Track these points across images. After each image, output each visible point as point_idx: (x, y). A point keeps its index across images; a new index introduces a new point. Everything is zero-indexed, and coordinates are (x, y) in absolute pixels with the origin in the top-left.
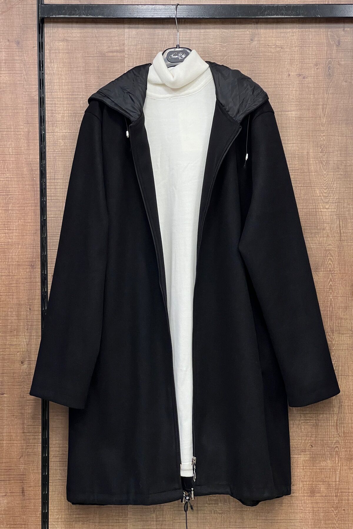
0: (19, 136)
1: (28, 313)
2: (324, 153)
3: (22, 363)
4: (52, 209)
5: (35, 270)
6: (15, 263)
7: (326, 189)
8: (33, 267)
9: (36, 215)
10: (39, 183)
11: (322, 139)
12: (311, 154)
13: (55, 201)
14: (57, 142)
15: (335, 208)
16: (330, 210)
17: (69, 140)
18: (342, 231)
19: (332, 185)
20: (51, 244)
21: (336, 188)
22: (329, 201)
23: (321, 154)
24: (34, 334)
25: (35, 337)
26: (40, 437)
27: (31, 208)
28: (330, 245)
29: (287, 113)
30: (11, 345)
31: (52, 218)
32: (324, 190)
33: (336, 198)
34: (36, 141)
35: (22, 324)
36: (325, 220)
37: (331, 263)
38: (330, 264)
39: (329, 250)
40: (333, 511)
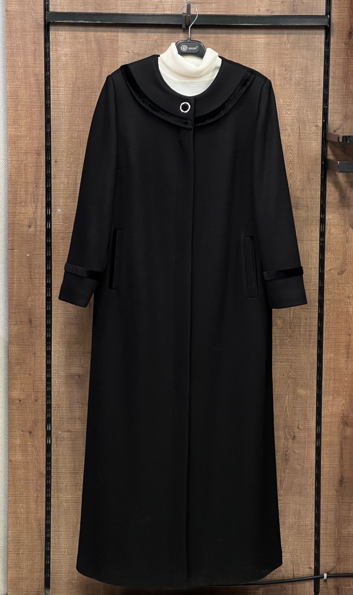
0: (28, 53)
1: (35, 190)
2: (288, 72)
3: (30, 226)
4: (55, 110)
5: (40, 157)
6: (23, 151)
7: (289, 99)
8: (39, 154)
9: (41, 115)
10: (44, 90)
11: (286, 61)
12: (277, 72)
13: (58, 104)
14: (59, 58)
15: (296, 114)
16: (291, 115)
17: (70, 57)
18: (301, 132)
19: (294, 96)
20: (55, 137)
21: (297, 99)
22: (291, 108)
23: (285, 73)
24: (39, 205)
25: (40, 208)
26: (45, 282)
27: (37, 109)
28: (291, 142)
29: (257, 40)
30: (20, 213)
31: (56, 118)
32: (287, 100)
33: (297, 106)
34: (41, 57)
35: (29, 198)
36: (287, 123)
37: (292, 156)
38: (290, 156)
39: (290, 146)
40: (287, 339)
